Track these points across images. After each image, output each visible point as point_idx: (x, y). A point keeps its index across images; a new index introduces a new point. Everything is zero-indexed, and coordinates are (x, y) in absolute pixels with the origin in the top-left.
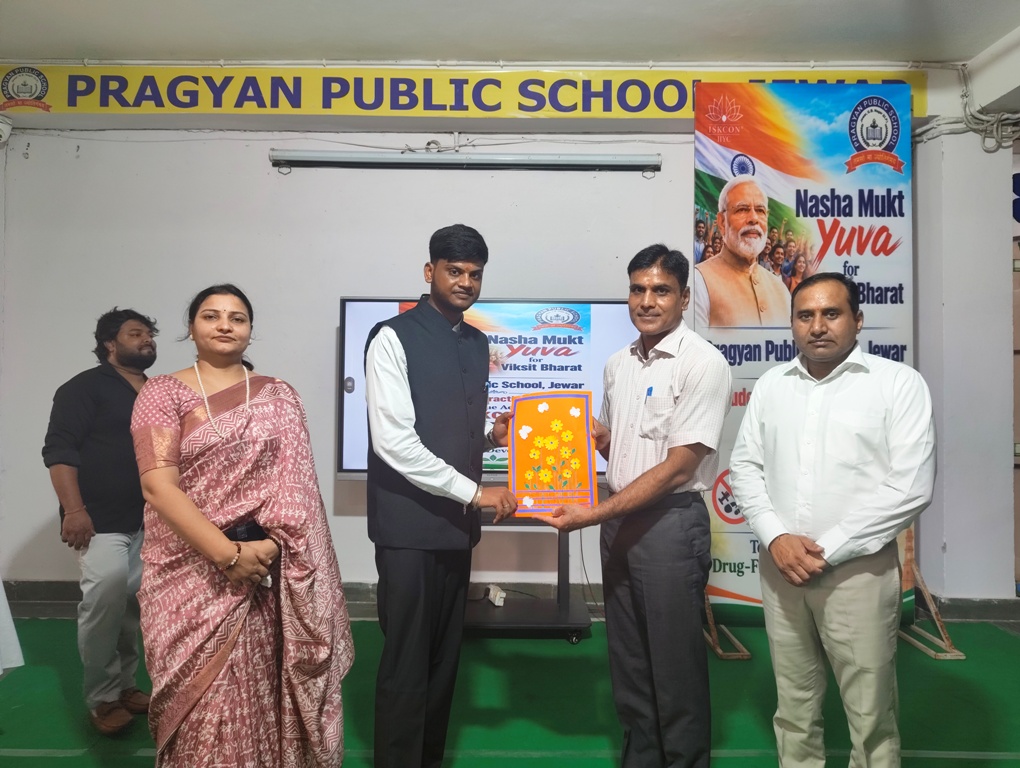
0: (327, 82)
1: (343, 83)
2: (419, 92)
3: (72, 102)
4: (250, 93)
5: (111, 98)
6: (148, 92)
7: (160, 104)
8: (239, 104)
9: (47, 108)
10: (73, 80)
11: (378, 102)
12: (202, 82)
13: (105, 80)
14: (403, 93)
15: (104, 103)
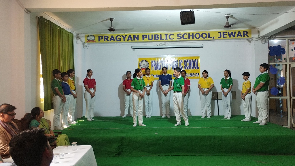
0: (143, 36)
1: (146, 36)
3: (99, 41)
4: (130, 38)
5: (106, 40)
6: (112, 38)
7: (114, 40)
8: (128, 40)
9: (95, 42)
10: (99, 37)
11: (152, 39)
14: (156, 37)
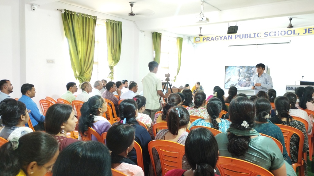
2: (249, 36)
3: (203, 41)
5: (208, 40)
6: (212, 39)
8: (224, 39)
9: (200, 42)
10: (203, 38)
11: (243, 38)
12: (219, 37)
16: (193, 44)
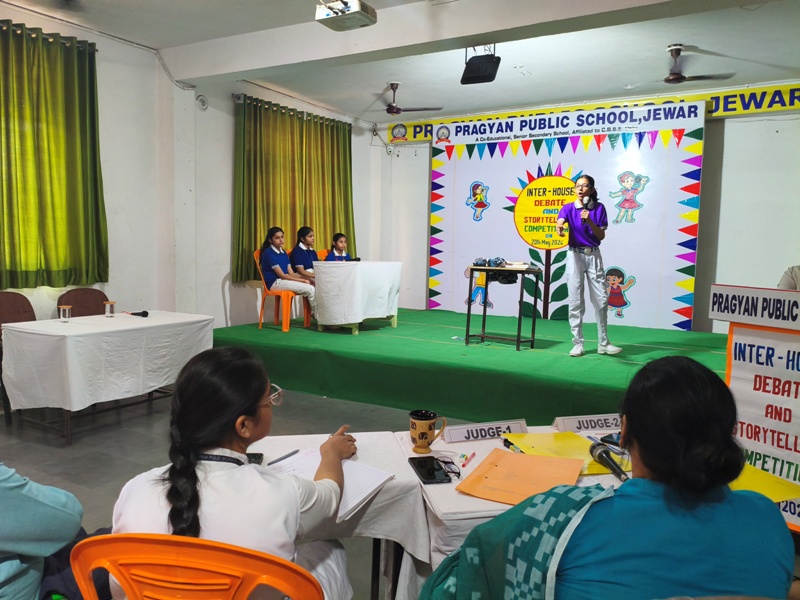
3: (415, 137)
5: (429, 134)
9: (407, 140)
10: (415, 127)
13: (426, 126)
15: (426, 136)
16: (386, 145)
